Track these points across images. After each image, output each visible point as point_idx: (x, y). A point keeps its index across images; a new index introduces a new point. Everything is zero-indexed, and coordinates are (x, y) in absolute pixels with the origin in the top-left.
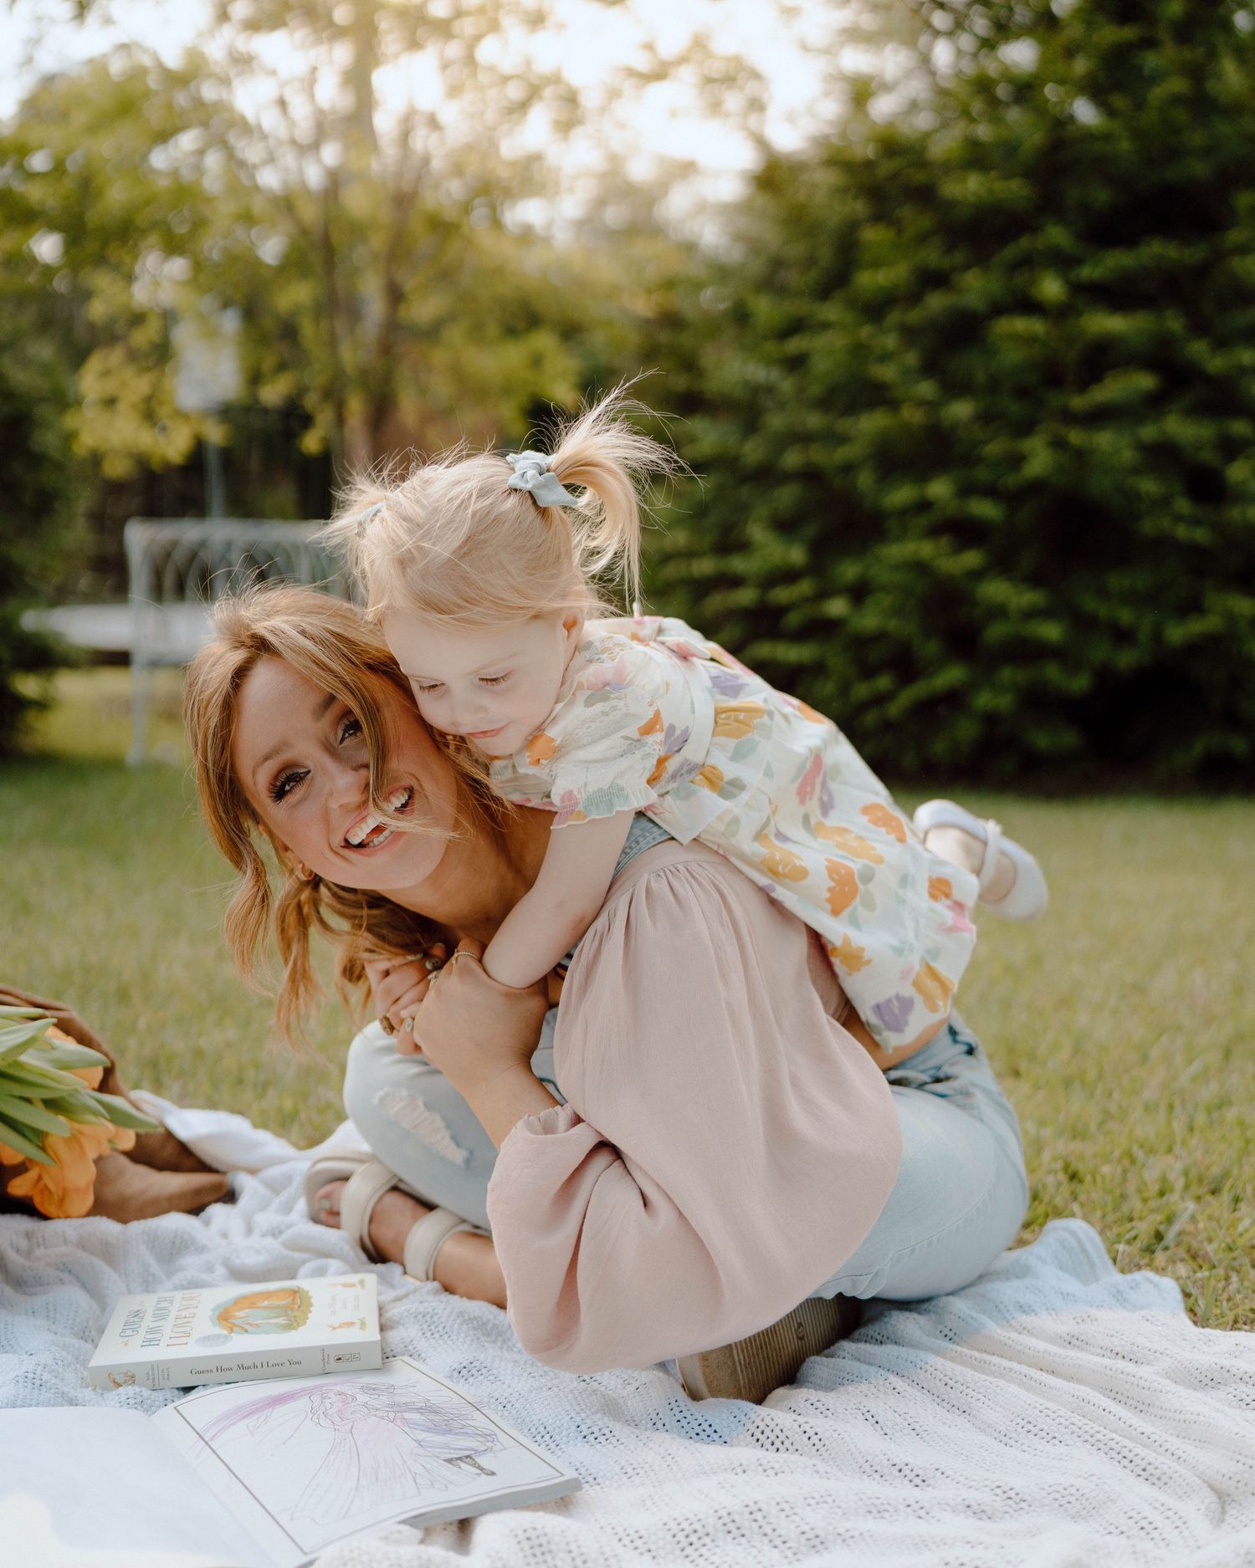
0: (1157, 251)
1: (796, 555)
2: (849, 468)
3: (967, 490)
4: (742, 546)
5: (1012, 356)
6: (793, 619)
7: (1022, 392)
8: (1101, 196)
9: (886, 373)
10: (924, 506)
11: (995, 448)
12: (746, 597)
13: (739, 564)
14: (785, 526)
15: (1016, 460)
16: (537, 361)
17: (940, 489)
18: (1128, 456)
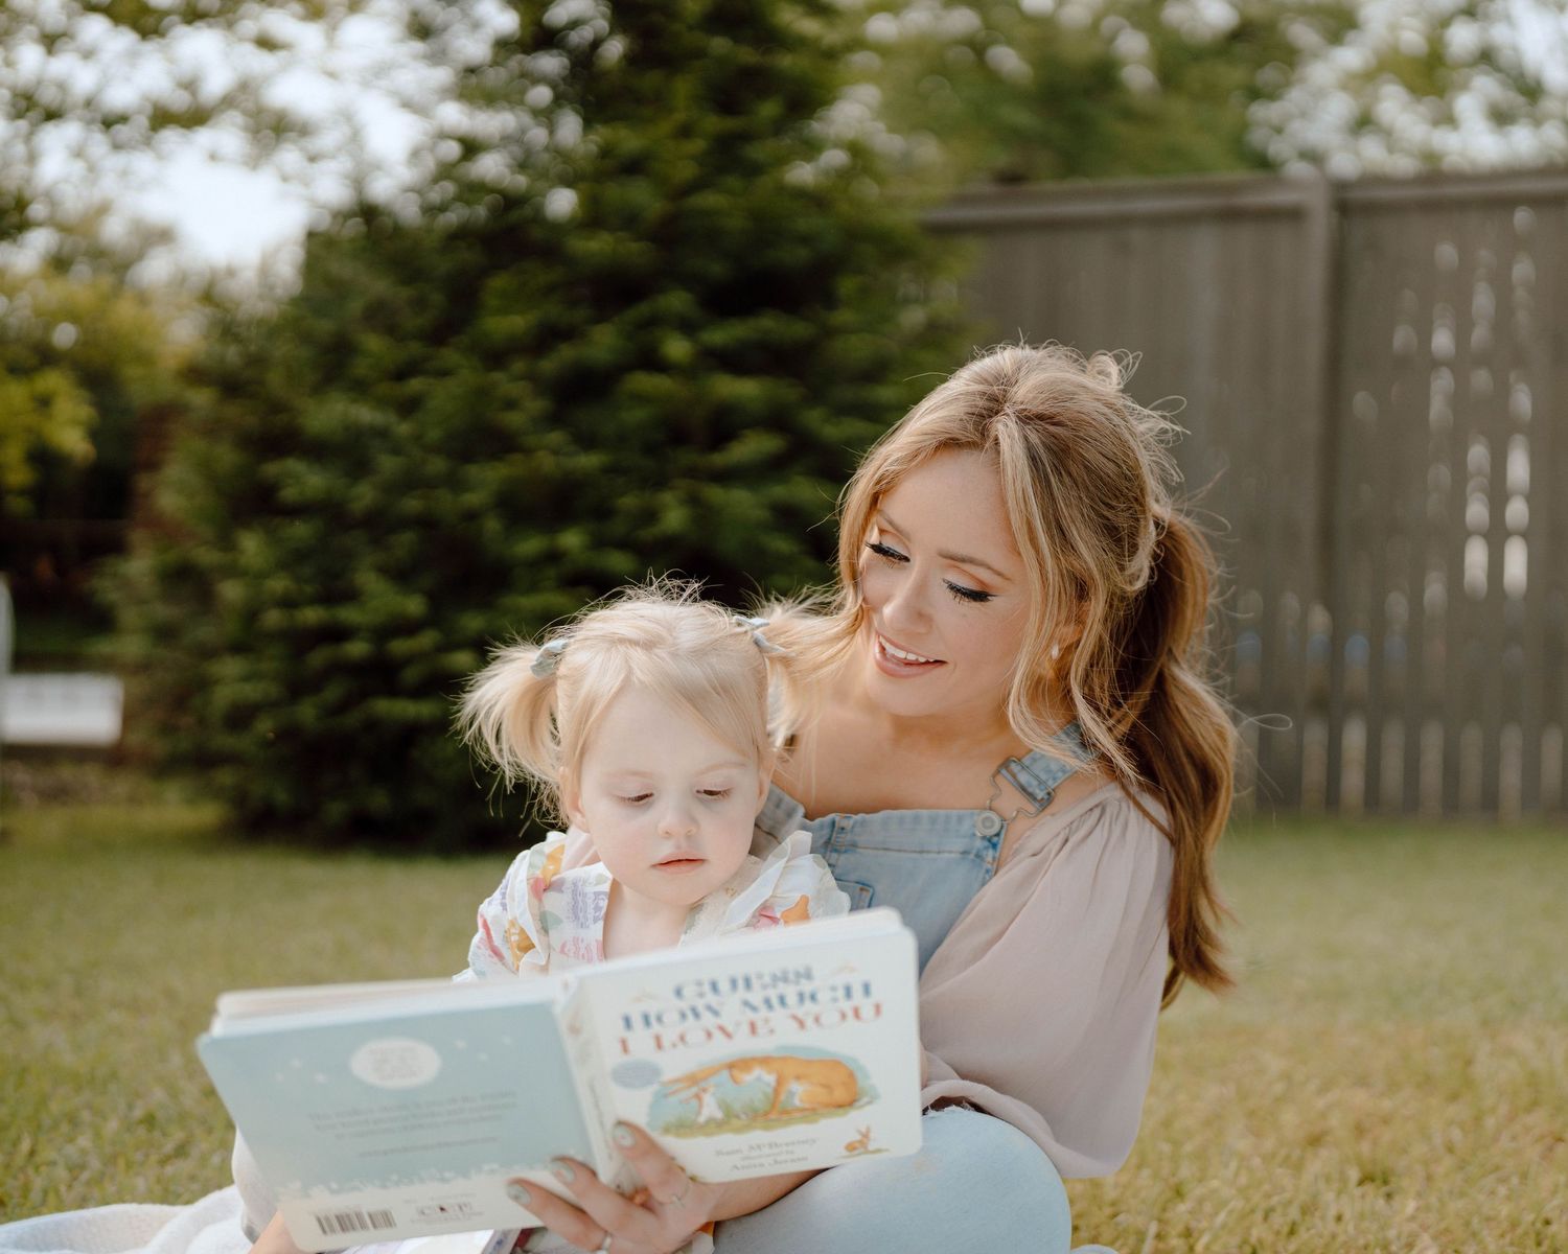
0: (769, 325)
1: (414, 605)
2: (472, 516)
3: (600, 543)
4: (351, 596)
5: (635, 416)
6: (411, 675)
7: (650, 449)
8: (717, 269)
9: (514, 420)
10: (553, 557)
11: (629, 502)
12: (357, 649)
13: (349, 615)
14: (401, 576)
15: (650, 516)
16: (44, 402)
17: (572, 540)
18: (761, 514)
